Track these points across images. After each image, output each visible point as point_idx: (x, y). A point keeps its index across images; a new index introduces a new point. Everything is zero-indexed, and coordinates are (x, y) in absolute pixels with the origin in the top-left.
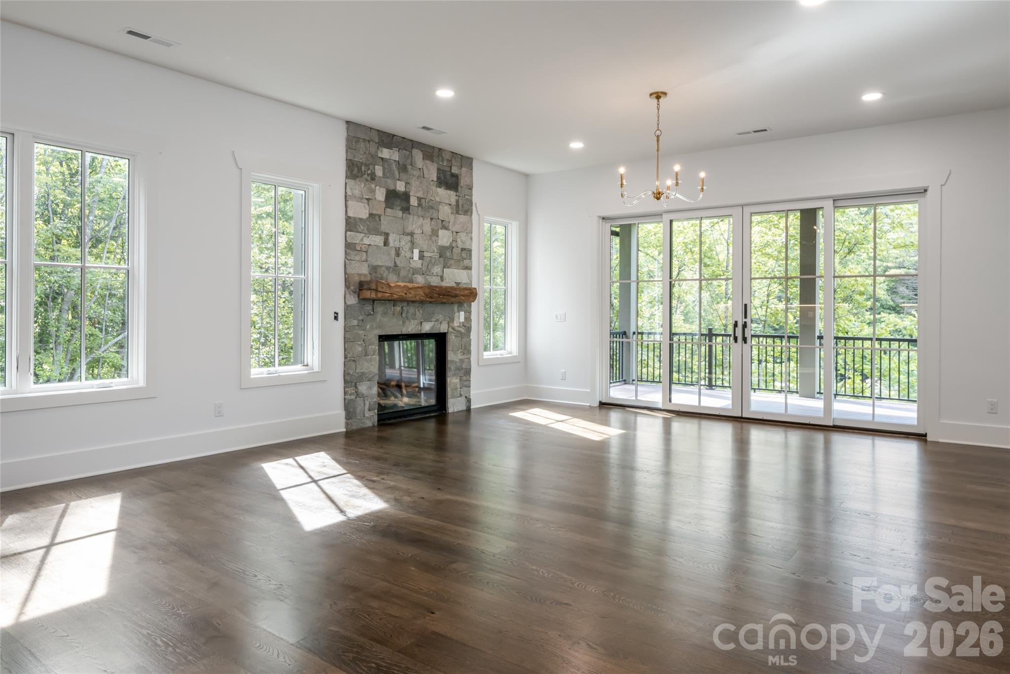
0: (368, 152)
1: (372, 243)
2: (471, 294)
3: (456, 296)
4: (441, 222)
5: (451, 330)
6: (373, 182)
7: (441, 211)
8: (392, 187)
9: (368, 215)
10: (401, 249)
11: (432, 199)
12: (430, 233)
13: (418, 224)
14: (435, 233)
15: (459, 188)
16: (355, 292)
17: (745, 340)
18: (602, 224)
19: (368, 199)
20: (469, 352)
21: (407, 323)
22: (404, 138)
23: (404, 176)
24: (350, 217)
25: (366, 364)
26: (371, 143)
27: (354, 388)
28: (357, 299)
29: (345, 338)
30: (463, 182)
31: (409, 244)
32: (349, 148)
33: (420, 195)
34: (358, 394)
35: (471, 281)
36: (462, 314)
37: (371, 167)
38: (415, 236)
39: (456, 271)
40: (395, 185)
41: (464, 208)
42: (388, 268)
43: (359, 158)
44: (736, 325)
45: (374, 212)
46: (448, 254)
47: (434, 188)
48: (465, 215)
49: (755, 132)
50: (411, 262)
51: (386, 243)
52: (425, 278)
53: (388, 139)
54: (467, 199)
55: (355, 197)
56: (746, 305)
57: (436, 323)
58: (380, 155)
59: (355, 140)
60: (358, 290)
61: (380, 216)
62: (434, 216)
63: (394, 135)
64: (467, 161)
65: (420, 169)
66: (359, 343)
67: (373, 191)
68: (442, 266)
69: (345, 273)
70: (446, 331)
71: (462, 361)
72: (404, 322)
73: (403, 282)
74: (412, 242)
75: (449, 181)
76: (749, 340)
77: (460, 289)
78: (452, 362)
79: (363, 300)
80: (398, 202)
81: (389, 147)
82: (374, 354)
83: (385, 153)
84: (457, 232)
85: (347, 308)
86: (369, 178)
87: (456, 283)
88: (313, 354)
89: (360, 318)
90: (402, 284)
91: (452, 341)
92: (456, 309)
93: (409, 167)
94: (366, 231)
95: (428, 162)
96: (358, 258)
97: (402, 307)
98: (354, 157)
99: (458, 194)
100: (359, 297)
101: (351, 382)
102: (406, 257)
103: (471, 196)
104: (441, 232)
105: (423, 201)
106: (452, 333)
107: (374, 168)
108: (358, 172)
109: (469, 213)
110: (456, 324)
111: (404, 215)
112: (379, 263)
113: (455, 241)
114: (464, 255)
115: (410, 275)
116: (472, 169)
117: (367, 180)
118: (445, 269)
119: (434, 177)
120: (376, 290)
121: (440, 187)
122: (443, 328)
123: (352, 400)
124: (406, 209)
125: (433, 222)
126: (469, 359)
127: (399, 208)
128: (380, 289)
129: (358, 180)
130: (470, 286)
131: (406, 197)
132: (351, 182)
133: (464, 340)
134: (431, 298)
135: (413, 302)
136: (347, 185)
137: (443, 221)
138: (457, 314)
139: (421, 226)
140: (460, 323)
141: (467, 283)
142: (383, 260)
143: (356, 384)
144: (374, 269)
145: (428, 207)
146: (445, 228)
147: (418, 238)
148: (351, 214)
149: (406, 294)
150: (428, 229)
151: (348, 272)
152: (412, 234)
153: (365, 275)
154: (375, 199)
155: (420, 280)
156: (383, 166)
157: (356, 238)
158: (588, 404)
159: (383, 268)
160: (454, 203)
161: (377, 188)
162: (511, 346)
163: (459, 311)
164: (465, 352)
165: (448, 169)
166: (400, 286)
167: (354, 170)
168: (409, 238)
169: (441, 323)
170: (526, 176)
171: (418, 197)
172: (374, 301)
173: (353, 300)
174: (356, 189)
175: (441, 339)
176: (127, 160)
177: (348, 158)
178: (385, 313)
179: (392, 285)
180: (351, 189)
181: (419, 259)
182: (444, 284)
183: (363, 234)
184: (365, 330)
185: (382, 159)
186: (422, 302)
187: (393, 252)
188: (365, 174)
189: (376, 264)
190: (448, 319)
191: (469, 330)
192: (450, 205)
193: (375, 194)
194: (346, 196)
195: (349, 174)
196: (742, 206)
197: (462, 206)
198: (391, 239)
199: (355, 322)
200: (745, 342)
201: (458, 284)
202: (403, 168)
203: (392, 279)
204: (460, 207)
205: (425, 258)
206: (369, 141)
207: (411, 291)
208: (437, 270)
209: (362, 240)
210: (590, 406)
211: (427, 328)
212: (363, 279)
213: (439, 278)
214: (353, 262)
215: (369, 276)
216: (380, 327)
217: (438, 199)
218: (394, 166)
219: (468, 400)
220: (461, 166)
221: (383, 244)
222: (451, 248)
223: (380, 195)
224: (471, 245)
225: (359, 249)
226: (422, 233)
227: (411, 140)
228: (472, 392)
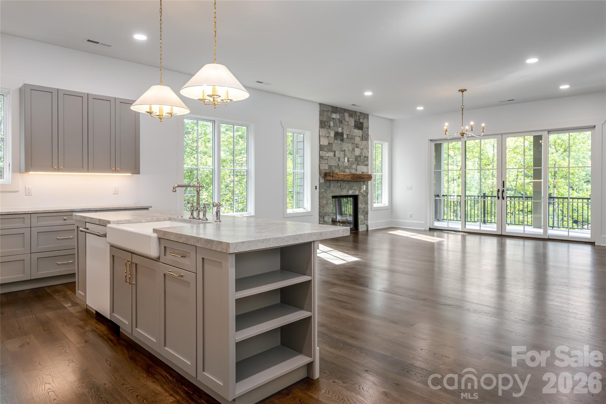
0: (327, 116)
1: (329, 156)
2: (369, 177)
3: (363, 178)
4: (356, 145)
5: (360, 194)
6: (330, 129)
7: (356, 140)
8: (336, 131)
9: (328, 143)
10: (340, 158)
11: (352, 134)
12: (352, 150)
13: (347, 146)
14: (353, 150)
15: (363, 129)
16: (323, 177)
17: (503, 198)
18: (430, 143)
19: (328, 137)
20: (368, 204)
21: (343, 190)
22: (341, 108)
23: (341, 125)
24: (321, 145)
25: (327, 209)
26: (329, 112)
27: (322, 219)
28: (324, 180)
29: (319, 197)
30: (365, 126)
31: (343, 155)
32: (321, 115)
33: (347, 133)
34: (324, 222)
35: (368, 171)
36: (365, 186)
37: (329, 122)
38: (346, 152)
39: (362, 166)
40: (338, 130)
41: (365, 138)
42: (335, 166)
43: (325, 119)
44: (499, 191)
45: (330, 142)
46: (359, 159)
47: (353, 130)
48: (365, 141)
50: (344, 163)
51: (335, 156)
52: (350, 170)
53: (335, 109)
54: (366, 133)
55: (323, 136)
56: (504, 182)
57: (354, 191)
58: (332, 117)
59: (323, 111)
60: (324, 176)
61: (332, 144)
62: (353, 142)
63: (337, 108)
64: (366, 116)
65: (347, 121)
66: (325, 199)
67: (329, 133)
68: (356, 165)
69: (319, 169)
70: (358, 194)
71: (365, 208)
72: (341, 190)
74: (345, 154)
75: (359, 126)
76: (505, 198)
77: (365, 175)
78: (360, 208)
79: (326, 181)
80: (339, 137)
81: (336, 113)
82: (330, 204)
83: (334, 116)
84: (362, 149)
85: (320, 184)
86: (328, 127)
87: (362, 172)
88: (307, 204)
89: (325, 188)
90: (342, 173)
91: (361, 199)
93: (343, 121)
94: (327, 151)
95: (351, 118)
96: (324, 162)
97: (341, 184)
98: (323, 119)
99: (363, 131)
100: (324, 179)
101: (322, 216)
102: (342, 161)
103: (368, 132)
104: (356, 149)
105: (349, 135)
106: (360, 195)
108: (324, 125)
109: (367, 140)
110: (362, 191)
111: (341, 143)
112: (332, 165)
113: (361, 153)
114: (365, 159)
115: (344, 169)
116: (368, 119)
117: (327, 128)
118: (358, 166)
119: (353, 124)
120: (333, 176)
121: (355, 129)
122: (357, 193)
124: (342, 140)
125: (353, 145)
126: (367, 207)
127: (339, 140)
128: (334, 176)
129: (324, 128)
130: (368, 174)
131: (342, 134)
132: (321, 130)
133: (366, 198)
134: (353, 179)
135: (345, 181)
136: (320, 131)
137: (357, 144)
138: (362, 186)
139: (348, 147)
140: (364, 190)
141: (366, 172)
142: (333, 163)
143: (323, 217)
144: (330, 167)
145: (351, 138)
146: (358, 147)
147: (347, 153)
148: (321, 144)
149: (344, 178)
150: (351, 148)
151: (321, 168)
152: (344, 151)
153: (327, 170)
154: (330, 136)
155: (348, 171)
156: (333, 122)
157: (323, 153)
158: (424, 229)
159: (334, 167)
160: (361, 135)
161: (331, 131)
162: (385, 202)
163: (363, 185)
164: (366, 204)
165: (358, 120)
166: (341, 174)
167: (323, 124)
168: (343, 153)
169: (356, 191)
170: (392, 120)
171: (347, 134)
172: (330, 181)
173: (322, 181)
175: (355, 198)
176: (246, 127)
177: (320, 119)
178: (334, 186)
179: (339, 174)
180: (322, 133)
181: (347, 162)
182: (358, 173)
183: (326, 152)
184: (327, 193)
185: (333, 118)
186: (349, 181)
187: (337, 159)
188: (326, 126)
189: (331, 165)
190: (359, 189)
191: (367, 193)
192: (360, 137)
193: (330, 134)
194: (319, 136)
195: (320, 126)
197: (365, 137)
198: (336, 153)
199: (323, 190)
201: (363, 172)
202: (341, 122)
203: (337, 171)
204: (364, 137)
205: (350, 161)
207: (346, 176)
208: (354, 166)
209: (326, 154)
210: (425, 230)
211: (350, 193)
212: (326, 171)
213: (355, 170)
214: (322, 164)
215: (328, 170)
216: (332, 192)
217: (355, 135)
218: (337, 121)
219: (367, 226)
220: (364, 119)
221: (333, 156)
222: (360, 156)
223: (332, 134)
224: (368, 155)
225: (324, 158)
226: (349, 150)
227: (344, 109)
228: (369, 223)
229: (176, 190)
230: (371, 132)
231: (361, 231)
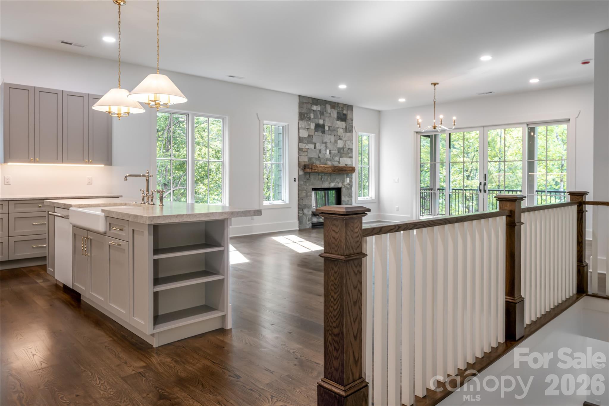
0: (307, 108)
1: (309, 148)
2: (352, 170)
3: (345, 171)
4: (338, 136)
5: (343, 186)
6: (310, 121)
7: (339, 131)
8: (317, 122)
9: (307, 136)
10: (321, 150)
11: (335, 126)
12: (334, 142)
13: (329, 138)
14: (336, 142)
15: (347, 120)
16: (302, 169)
17: (485, 191)
18: (416, 135)
19: (308, 129)
20: (352, 197)
21: (324, 183)
22: (322, 100)
23: (323, 117)
24: (300, 137)
25: (307, 201)
26: (309, 104)
27: (302, 211)
28: (303, 172)
29: (298, 189)
30: (349, 117)
31: (325, 147)
32: (300, 107)
33: (329, 125)
34: (303, 214)
35: (352, 164)
36: (348, 179)
37: (309, 114)
38: (327, 144)
39: (345, 159)
40: (319, 121)
41: (349, 129)
42: (316, 159)
43: (304, 111)
44: (480, 184)
45: (310, 134)
46: (342, 151)
47: (336, 121)
48: (349, 132)
49: (487, 93)
50: (326, 156)
51: (315, 148)
52: (332, 163)
53: (316, 101)
54: (351, 125)
55: (303, 128)
56: (485, 175)
57: (337, 183)
59: (302, 103)
60: (303, 169)
61: (312, 136)
62: (336, 134)
63: (318, 99)
64: (350, 107)
65: (329, 113)
66: (304, 191)
67: (310, 125)
68: (339, 157)
69: (299, 161)
70: (341, 187)
71: (348, 201)
72: (322, 183)
73: (322, 164)
74: (326, 147)
75: (343, 117)
76: (487, 191)
77: (348, 167)
78: (344, 201)
79: (305, 173)
80: (320, 129)
81: (316, 105)
82: (310, 197)
83: (315, 108)
84: (346, 141)
85: (299, 176)
86: (308, 119)
88: (286, 196)
89: (305, 181)
90: (322, 166)
91: (344, 191)
92: (345, 177)
93: (325, 113)
94: (307, 143)
95: (333, 110)
96: (303, 155)
97: (322, 176)
98: (302, 111)
99: (346, 123)
100: (304, 171)
101: (301, 208)
102: (323, 153)
103: (352, 123)
104: (339, 141)
105: (331, 128)
106: (343, 187)
107: (310, 115)
108: (304, 117)
109: (351, 132)
110: (345, 184)
111: (323, 135)
112: (312, 157)
113: (345, 145)
114: (349, 151)
115: (325, 162)
116: (353, 111)
117: (307, 120)
118: (340, 158)
119: (336, 116)
120: (312, 169)
121: (338, 121)
122: (340, 185)
123: (301, 216)
124: (323, 132)
125: (335, 137)
126: (351, 200)
127: (320, 131)
128: (313, 168)
129: (303, 121)
130: (352, 166)
131: (323, 126)
132: (301, 122)
133: (349, 191)
134: (335, 172)
135: (327, 173)
136: (299, 123)
137: (339, 136)
138: (346, 179)
139: (330, 139)
140: (347, 183)
141: (350, 165)
142: (314, 155)
143: (303, 209)
144: (310, 159)
145: (333, 130)
146: (340, 139)
147: (329, 145)
148: (301, 136)
149: (324, 170)
150: (333, 140)
151: (300, 160)
152: (326, 143)
153: (307, 162)
154: (311, 128)
155: (329, 163)
156: (314, 114)
157: (303, 146)
159: (314, 159)
160: (344, 127)
161: (311, 123)
162: (371, 194)
163: (347, 178)
164: (350, 197)
165: (342, 112)
166: (321, 166)
167: (302, 116)
168: (325, 145)
169: (339, 183)
170: (379, 112)
172: (310, 173)
173: (301, 173)
174: (303, 125)
175: (338, 191)
176: (221, 120)
177: (300, 111)
178: (314, 179)
179: (318, 166)
180: (301, 125)
181: (329, 154)
182: (340, 165)
183: (305, 144)
184: (306, 186)
185: (313, 110)
186: (330, 174)
187: (318, 152)
188: (306, 118)
190: (342, 181)
191: (351, 186)
192: (343, 128)
193: (310, 126)
194: (299, 128)
195: (300, 118)
196: (484, 127)
197: (348, 128)
198: (317, 145)
199: (302, 183)
200: (485, 192)
201: (346, 165)
202: (322, 113)
203: (318, 163)
204: (347, 129)
205: (332, 153)
206: (308, 103)
207: (326, 169)
208: (337, 159)
209: (305, 146)
211: (332, 185)
212: (306, 163)
213: (338, 162)
214: (302, 156)
215: (308, 162)
216: (312, 185)
217: (337, 126)
218: (318, 113)
220: (348, 110)
221: (313, 148)
222: (343, 148)
223: (313, 126)
224: (352, 146)
225: (304, 151)
226: (330, 142)
227: (325, 101)
229: (127, 179)
230: (355, 124)
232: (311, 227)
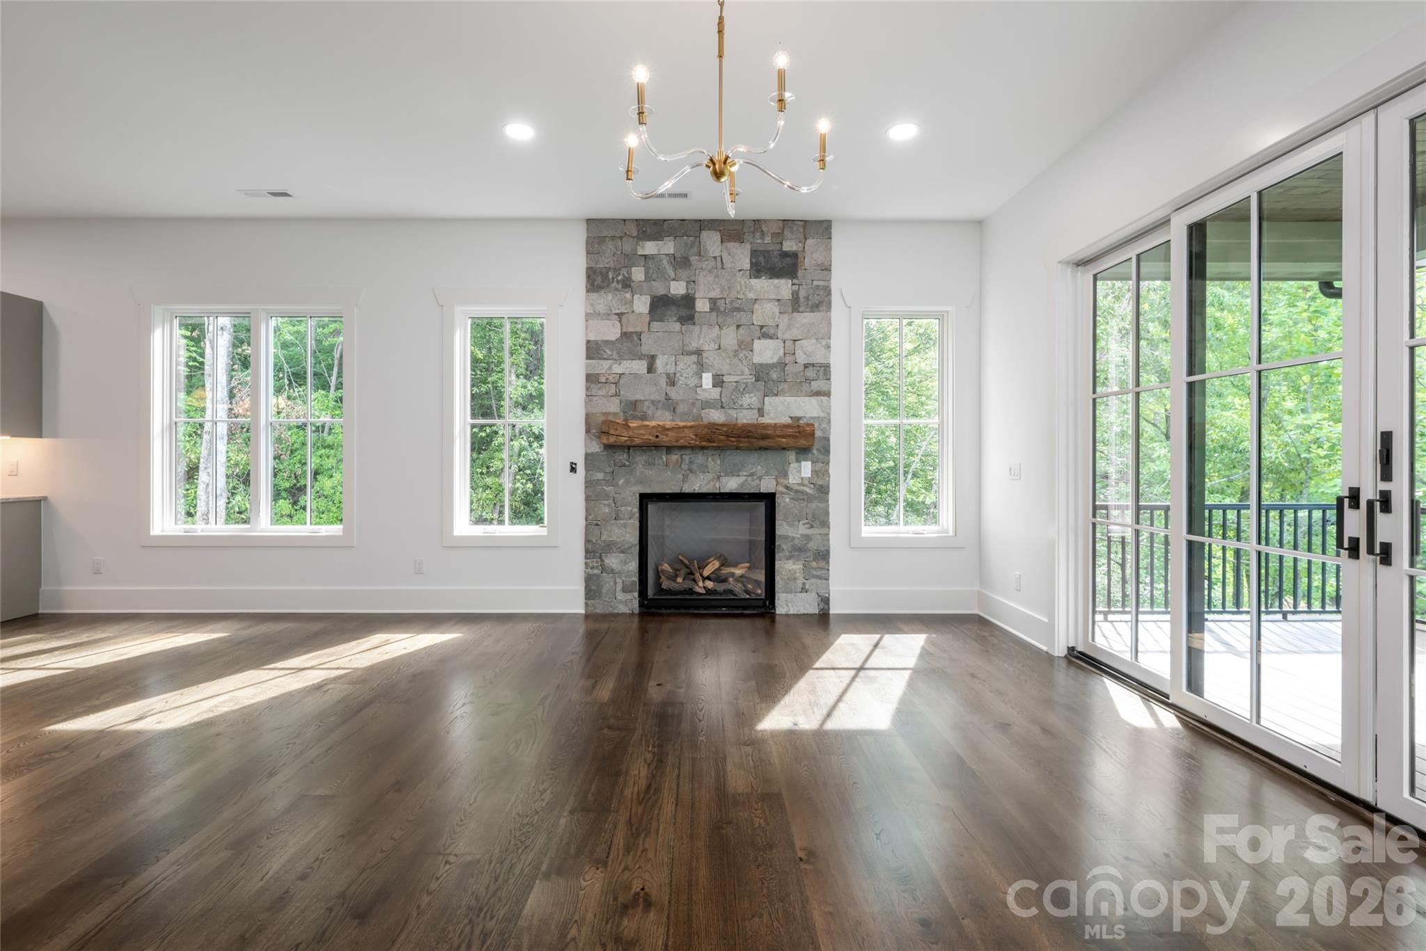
0: (619, 253)
1: (627, 372)
4: (758, 328)
5: (782, 488)
6: (628, 290)
7: (760, 312)
8: (661, 292)
9: (619, 335)
10: (678, 375)
11: (741, 296)
12: (736, 347)
13: (712, 337)
14: (746, 346)
15: (800, 273)
16: (600, 437)
19: (620, 315)
20: (826, 524)
21: (692, 477)
22: (683, 223)
23: (684, 273)
24: (593, 342)
25: (616, 531)
26: (624, 239)
27: (600, 561)
28: (602, 446)
29: (585, 497)
30: (808, 262)
31: (694, 366)
32: (593, 252)
33: (715, 294)
34: (604, 569)
35: (829, 414)
36: (807, 465)
37: (624, 270)
38: (705, 355)
39: (790, 400)
40: (668, 288)
41: (810, 301)
42: (654, 403)
43: (605, 262)
45: (630, 329)
46: (775, 375)
47: (744, 280)
48: (813, 312)
50: (698, 392)
51: (651, 369)
52: (725, 413)
53: (654, 228)
54: (819, 286)
55: (599, 314)
57: (750, 478)
58: (640, 252)
59: (597, 241)
60: (601, 434)
61: (639, 335)
62: (745, 321)
63: (665, 222)
64: (817, 228)
65: (715, 258)
66: (606, 502)
67: (628, 303)
68: (761, 394)
69: (587, 413)
70: (776, 492)
71: (810, 538)
72: (685, 476)
73: (682, 421)
74: (700, 364)
75: (778, 266)
78: (785, 537)
79: (610, 447)
80: (673, 311)
81: (658, 238)
82: (630, 518)
83: (650, 248)
84: (794, 341)
85: (588, 457)
86: (621, 286)
87: (791, 418)
89: (608, 470)
91: (788, 506)
92: (790, 457)
93: (694, 259)
94: (615, 356)
95: (732, 246)
96: (601, 393)
98: (596, 263)
99: (796, 281)
100: (605, 443)
101: (595, 553)
102: (687, 385)
103: (827, 281)
104: (758, 344)
105: (721, 302)
106: (782, 493)
107: (630, 273)
108: (603, 282)
109: (823, 308)
110: (793, 480)
111: (684, 327)
112: (639, 397)
113: (789, 354)
114: (812, 374)
115: (695, 410)
116: (830, 238)
117: (616, 289)
118: (767, 398)
119: (746, 264)
120: (608, 433)
121: (758, 277)
122: (767, 487)
123: (595, 575)
124: (688, 318)
125: (741, 330)
126: (825, 535)
127: (675, 319)
128: (612, 432)
129: (605, 291)
131: (688, 301)
132: (594, 295)
133: (813, 506)
136: (590, 301)
137: (762, 327)
138: (794, 465)
139: (717, 340)
140: (803, 478)
141: (818, 418)
142: (646, 392)
143: (602, 556)
144: (631, 405)
145: (731, 309)
146: (765, 336)
147: (711, 357)
148: (595, 337)
150: (730, 341)
151: (590, 411)
152: (699, 353)
153: (615, 414)
154: (633, 312)
155: (715, 415)
156: (645, 266)
157: (602, 367)
159: (647, 404)
160: (786, 296)
161: (636, 296)
162: (947, 521)
163: (798, 461)
164: (817, 523)
165: (774, 247)
166: (647, 425)
167: (596, 280)
168: (694, 358)
169: (761, 478)
171: (710, 299)
172: (627, 448)
173: (596, 448)
174: (600, 304)
177: (590, 266)
178: (649, 464)
179: (668, 426)
180: (592, 304)
181: (714, 386)
182: (765, 420)
183: (611, 361)
184: (616, 485)
185: (645, 256)
186: (693, 448)
187: (663, 380)
188: (613, 282)
189: (633, 398)
190: (776, 473)
191: (823, 490)
192: (778, 300)
193: (631, 306)
194: (587, 316)
195: (588, 286)
197: (807, 299)
198: (659, 363)
199: (600, 476)
201: (796, 419)
202: (682, 262)
203: (662, 416)
204: (801, 301)
205: (725, 384)
206: (621, 238)
208: (749, 400)
209: (610, 368)
211: (732, 485)
212: (612, 420)
213: (756, 411)
214: (596, 398)
215: (620, 415)
216: (640, 482)
217: (751, 296)
218: (665, 262)
219: (826, 601)
220: (806, 239)
221: (646, 371)
222: (782, 365)
223: (641, 305)
224: (828, 358)
225: (604, 381)
226: (720, 348)
227: (696, 221)
228: (832, 588)
230: (839, 281)
231: (787, 615)
232: (637, 611)
